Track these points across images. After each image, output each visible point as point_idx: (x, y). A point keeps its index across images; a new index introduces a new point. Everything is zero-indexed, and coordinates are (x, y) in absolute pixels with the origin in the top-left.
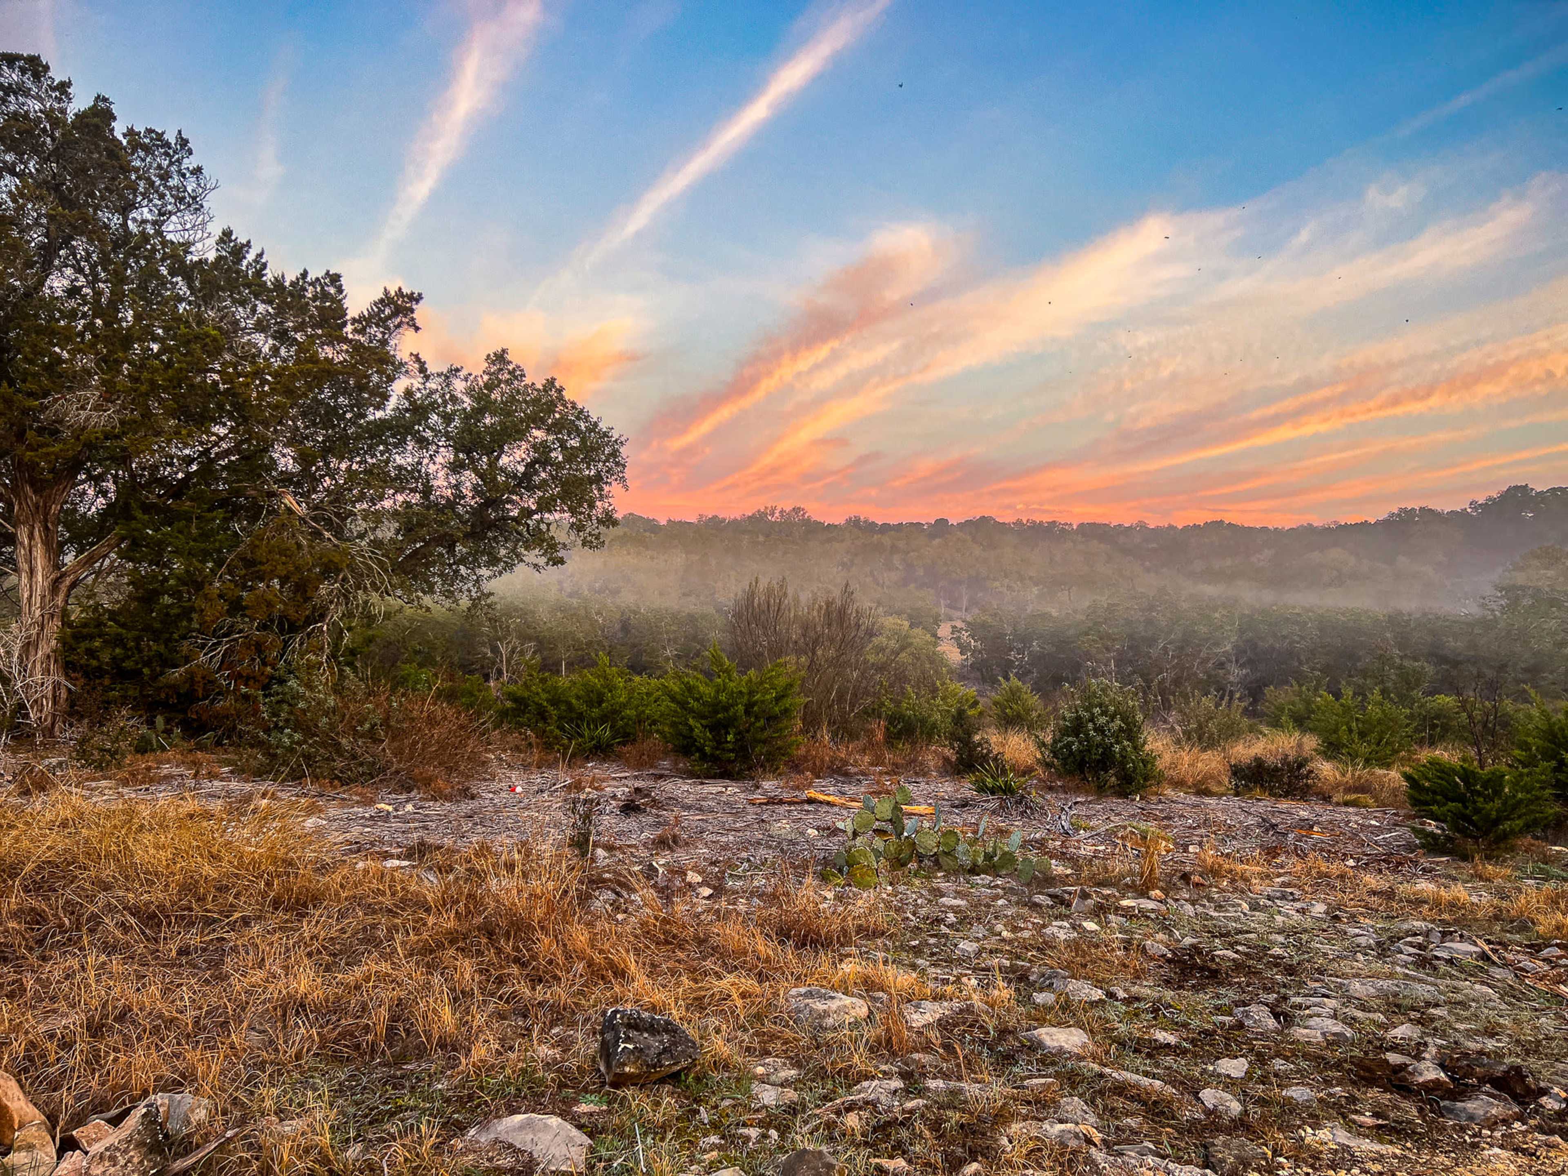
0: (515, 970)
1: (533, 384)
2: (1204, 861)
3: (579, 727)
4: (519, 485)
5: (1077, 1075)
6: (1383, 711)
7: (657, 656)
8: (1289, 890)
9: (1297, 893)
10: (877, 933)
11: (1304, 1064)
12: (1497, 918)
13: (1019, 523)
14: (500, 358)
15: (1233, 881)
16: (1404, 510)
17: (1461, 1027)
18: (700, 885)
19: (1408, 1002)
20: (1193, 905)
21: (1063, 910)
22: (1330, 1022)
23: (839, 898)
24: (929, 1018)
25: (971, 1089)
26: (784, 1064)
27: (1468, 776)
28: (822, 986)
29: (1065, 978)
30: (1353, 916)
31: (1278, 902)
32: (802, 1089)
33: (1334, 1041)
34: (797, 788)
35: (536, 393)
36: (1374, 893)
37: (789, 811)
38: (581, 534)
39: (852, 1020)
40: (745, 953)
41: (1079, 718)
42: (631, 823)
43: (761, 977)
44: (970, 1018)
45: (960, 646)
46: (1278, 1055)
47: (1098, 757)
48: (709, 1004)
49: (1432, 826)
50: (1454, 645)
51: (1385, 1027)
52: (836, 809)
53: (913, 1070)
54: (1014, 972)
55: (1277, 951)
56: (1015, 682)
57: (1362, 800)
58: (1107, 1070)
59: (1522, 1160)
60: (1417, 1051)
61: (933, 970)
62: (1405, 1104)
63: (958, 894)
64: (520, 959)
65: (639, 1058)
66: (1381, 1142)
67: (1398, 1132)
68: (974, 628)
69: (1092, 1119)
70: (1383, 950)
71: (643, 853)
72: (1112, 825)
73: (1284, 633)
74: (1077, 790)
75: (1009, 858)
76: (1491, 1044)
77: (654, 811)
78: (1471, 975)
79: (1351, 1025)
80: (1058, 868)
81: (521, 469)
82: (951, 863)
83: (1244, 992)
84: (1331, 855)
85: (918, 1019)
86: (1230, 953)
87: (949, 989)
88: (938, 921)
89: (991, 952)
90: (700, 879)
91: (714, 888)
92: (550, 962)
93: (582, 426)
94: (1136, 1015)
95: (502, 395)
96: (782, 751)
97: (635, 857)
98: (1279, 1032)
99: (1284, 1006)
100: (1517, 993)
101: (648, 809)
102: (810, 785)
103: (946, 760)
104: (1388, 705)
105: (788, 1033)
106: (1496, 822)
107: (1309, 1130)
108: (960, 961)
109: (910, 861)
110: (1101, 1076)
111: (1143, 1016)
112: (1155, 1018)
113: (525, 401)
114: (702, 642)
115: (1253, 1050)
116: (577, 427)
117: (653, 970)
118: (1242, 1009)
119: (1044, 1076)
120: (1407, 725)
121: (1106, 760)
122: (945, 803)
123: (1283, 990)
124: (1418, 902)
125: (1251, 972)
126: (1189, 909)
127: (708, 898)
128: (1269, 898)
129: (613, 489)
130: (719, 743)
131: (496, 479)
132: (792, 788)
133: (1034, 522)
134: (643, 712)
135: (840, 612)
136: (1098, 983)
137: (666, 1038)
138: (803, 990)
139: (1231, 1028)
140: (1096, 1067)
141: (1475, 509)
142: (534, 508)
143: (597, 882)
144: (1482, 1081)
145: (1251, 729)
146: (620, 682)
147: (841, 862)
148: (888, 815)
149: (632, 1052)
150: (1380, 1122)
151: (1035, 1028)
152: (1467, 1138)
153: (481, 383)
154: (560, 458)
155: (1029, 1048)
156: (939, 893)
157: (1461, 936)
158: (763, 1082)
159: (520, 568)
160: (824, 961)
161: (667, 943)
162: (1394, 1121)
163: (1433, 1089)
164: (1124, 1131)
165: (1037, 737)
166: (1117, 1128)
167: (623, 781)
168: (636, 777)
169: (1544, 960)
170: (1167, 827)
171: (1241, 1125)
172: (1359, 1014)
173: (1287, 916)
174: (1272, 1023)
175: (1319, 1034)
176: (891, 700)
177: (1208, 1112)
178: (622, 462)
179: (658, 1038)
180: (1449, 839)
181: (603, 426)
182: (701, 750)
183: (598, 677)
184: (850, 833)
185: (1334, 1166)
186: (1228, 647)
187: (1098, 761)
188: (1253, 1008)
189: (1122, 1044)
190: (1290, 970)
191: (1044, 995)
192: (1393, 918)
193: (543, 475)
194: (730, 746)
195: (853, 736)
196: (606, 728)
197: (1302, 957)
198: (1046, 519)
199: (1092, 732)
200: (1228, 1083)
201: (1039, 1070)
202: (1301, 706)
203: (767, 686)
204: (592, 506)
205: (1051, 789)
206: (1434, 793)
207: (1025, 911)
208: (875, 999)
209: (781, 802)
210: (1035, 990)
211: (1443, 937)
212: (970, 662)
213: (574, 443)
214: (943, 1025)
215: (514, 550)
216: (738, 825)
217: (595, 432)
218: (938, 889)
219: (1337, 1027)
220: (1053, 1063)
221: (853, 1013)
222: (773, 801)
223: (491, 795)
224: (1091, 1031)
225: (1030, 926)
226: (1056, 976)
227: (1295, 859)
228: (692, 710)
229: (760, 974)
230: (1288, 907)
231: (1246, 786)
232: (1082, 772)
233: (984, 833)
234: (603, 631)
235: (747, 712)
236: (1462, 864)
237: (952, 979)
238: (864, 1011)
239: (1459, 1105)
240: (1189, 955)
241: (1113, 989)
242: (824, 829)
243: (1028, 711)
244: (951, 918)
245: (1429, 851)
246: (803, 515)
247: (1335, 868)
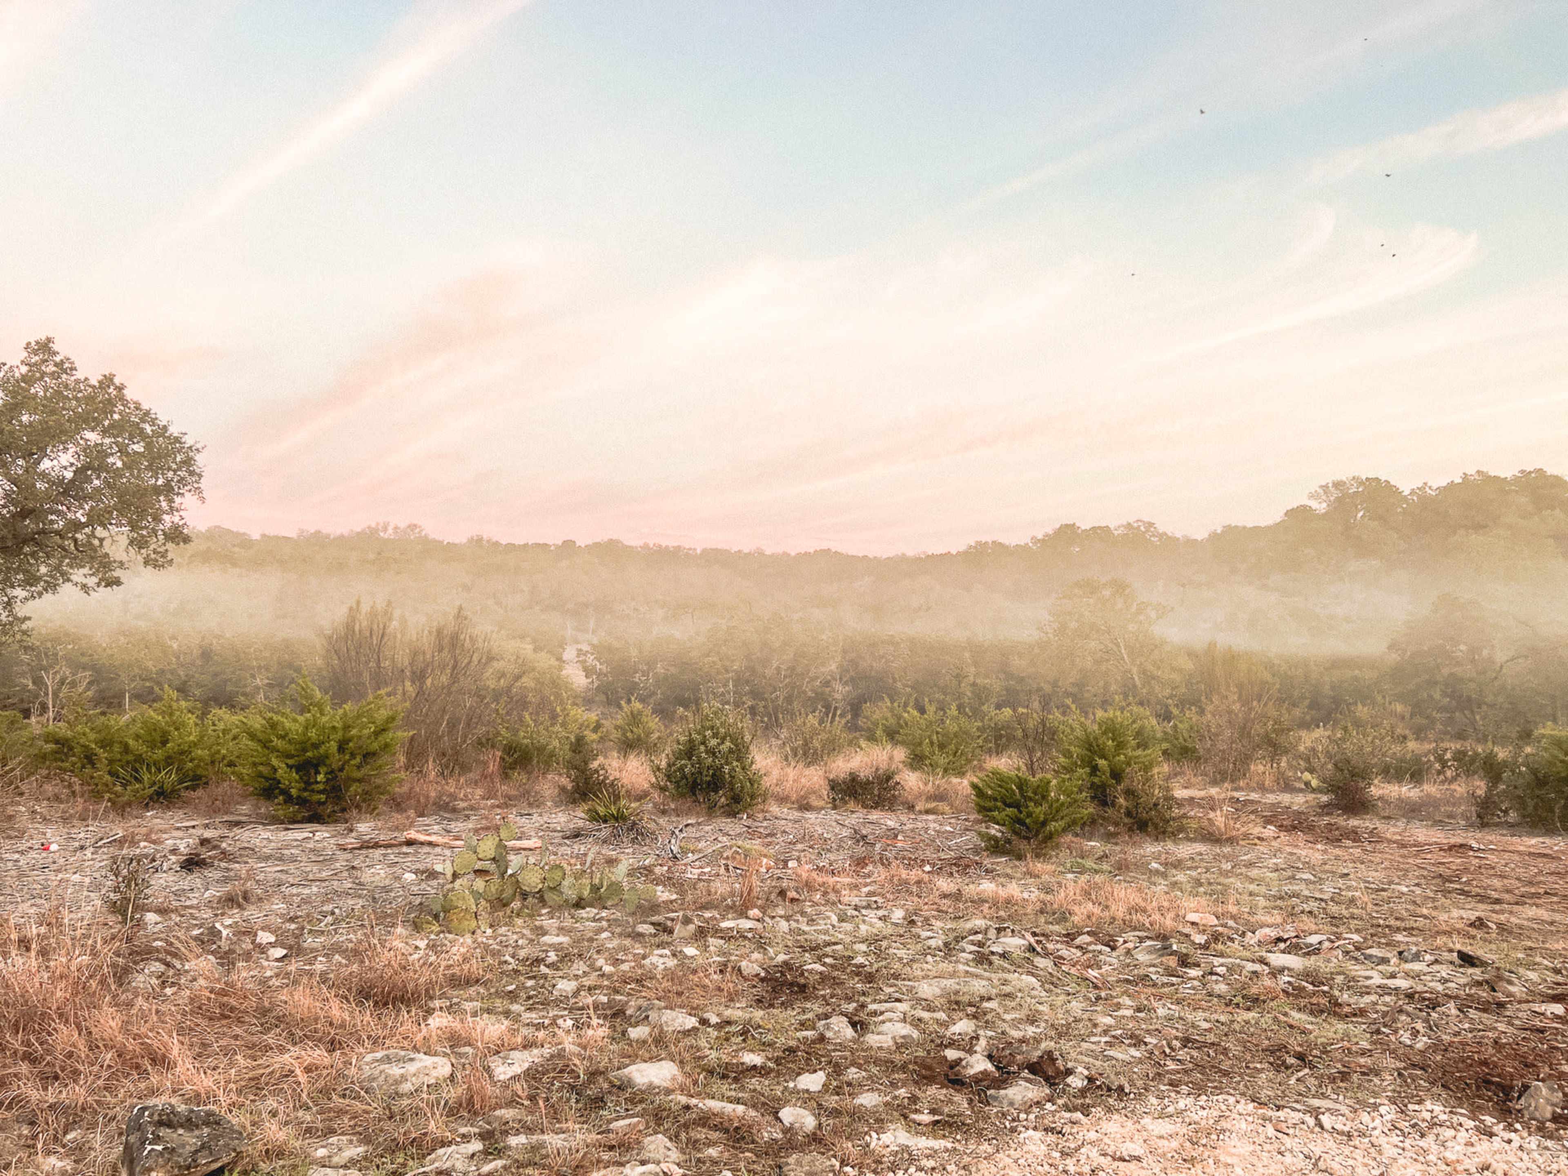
0: (24, 1068)
1: (86, 379)
2: (800, 876)
3: (137, 771)
4: (65, 493)
5: (665, 1110)
6: (959, 725)
7: (245, 686)
8: (874, 899)
9: (880, 900)
10: (469, 981)
11: (875, 1070)
12: (1042, 912)
13: (646, 546)
14: (45, 347)
15: (825, 893)
16: (979, 543)
17: (1007, 1017)
18: (272, 945)
19: (965, 999)
20: (788, 921)
21: (665, 937)
22: (900, 1025)
23: (432, 947)
24: (517, 1069)
25: (553, 1141)
26: (351, 1142)
27: (1022, 784)
28: (402, 1048)
29: (659, 1009)
30: (927, 919)
31: (864, 912)
32: (367, 1168)
33: (902, 1045)
34: (397, 828)
35: (90, 390)
36: (945, 896)
37: (384, 855)
38: (143, 551)
39: (433, 1081)
40: (316, 1020)
41: (691, 741)
42: (194, 880)
43: (333, 1045)
44: (560, 1064)
45: (585, 669)
46: (854, 1064)
47: (708, 779)
48: (267, 1084)
49: (994, 830)
50: (1018, 664)
51: (945, 1025)
52: (438, 850)
53: (495, 1129)
54: (611, 1008)
55: (860, 960)
56: (638, 706)
57: (940, 808)
58: (694, 1101)
59: (1051, 1138)
60: (968, 1045)
61: (528, 1015)
62: (958, 1098)
63: (561, 930)
64: (31, 1054)
65: (169, 1160)
66: (935, 1138)
67: (951, 1126)
68: (599, 650)
69: (675, 1155)
70: (949, 950)
71: (207, 914)
72: (720, 845)
73: (881, 653)
74: (688, 813)
75: (615, 888)
76: (1030, 1031)
77: (223, 865)
78: (1019, 967)
79: (916, 1026)
80: (663, 894)
81: (69, 475)
82: (557, 899)
83: (828, 1004)
84: (912, 863)
85: (503, 1071)
86: (818, 967)
87: (541, 1034)
88: (538, 961)
89: (590, 989)
90: (272, 939)
91: (290, 948)
92: (70, 1055)
93: (148, 429)
94: (727, 1039)
95: (46, 391)
96: (381, 790)
97: (196, 919)
98: (854, 1041)
99: (863, 1016)
100: (1055, 979)
101: (216, 863)
102: (411, 825)
103: (563, 789)
104: (963, 720)
105: (358, 1106)
106: (1044, 824)
107: (874, 1135)
108: (557, 1002)
109: (513, 900)
110: (687, 1108)
111: (733, 1039)
112: (744, 1040)
113: (76, 398)
114: (298, 670)
115: (831, 1062)
116: (142, 430)
117: (202, 1052)
118: (823, 1022)
119: (632, 1116)
120: (979, 737)
121: (716, 783)
122: (556, 834)
123: (862, 999)
124: (980, 901)
125: (836, 983)
126: (784, 925)
127: (278, 960)
128: (856, 908)
129: (187, 501)
130: (308, 783)
131: (34, 486)
132: (390, 829)
133: (660, 546)
134: (218, 752)
135: (452, 638)
136: (693, 1010)
137: (206, 1130)
138: (379, 1055)
139: (814, 1042)
140: (683, 1100)
141: (1035, 543)
142: (83, 520)
143: (145, 954)
144: (1021, 1068)
145: (850, 743)
146: (191, 719)
147: (437, 907)
148: (491, 854)
149: (161, 1154)
150: (937, 1118)
151: (628, 1065)
152: (1007, 1123)
153: (17, 375)
154: (119, 464)
155: (619, 1088)
156: (541, 931)
157: (1013, 931)
158: (324, 1166)
159: (66, 589)
160: (406, 1020)
161: (224, 1017)
162: (948, 1116)
163: (981, 1080)
164: (704, 1163)
165: (652, 761)
166: (699, 1160)
167: (191, 831)
168: (206, 826)
169: (1077, 947)
170: (769, 844)
171: (815, 1139)
172: (926, 1015)
173: (872, 925)
174: (849, 1032)
175: (889, 1040)
176: (507, 728)
177: (786, 1131)
178: (198, 471)
179: (197, 1132)
180: (1009, 841)
181: (174, 431)
182: (285, 792)
183: (163, 713)
184: (449, 876)
185: (893, 1168)
186: (833, 667)
187: (709, 783)
188: (834, 1020)
189: (711, 1072)
190: (870, 978)
191: (638, 1029)
192: (960, 918)
193: (97, 482)
194: (321, 787)
195: (465, 768)
196: (171, 770)
197: (881, 964)
198: (671, 543)
199: (703, 755)
200: (807, 1098)
201: (627, 1110)
202: (892, 721)
203: (364, 720)
204: (157, 519)
205: (664, 812)
206: (996, 800)
207: (627, 942)
208: (460, 1055)
209: (376, 846)
210: (631, 1025)
211: (998, 933)
212: (596, 685)
213: (139, 448)
214: (532, 1075)
215: (58, 568)
216: (324, 874)
217: (165, 437)
218: (541, 927)
219: (904, 1030)
220: (641, 1101)
221: (434, 1073)
222: (367, 845)
223: (16, 856)
224: (681, 1062)
225: (630, 957)
226: (651, 1008)
227: (880, 868)
228: (275, 750)
229: (332, 1042)
230: (872, 915)
231: (842, 799)
232: (694, 794)
233: (592, 864)
234: (178, 658)
235: (341, 749)
236: (1017, 863)
237: (547, 1022)
238: (447, 1070)
239: (1002, 1092)
240: (781, 972)
241: (706, 1016)
242: (423, 872)
243: (648, 734)
244: (552, 957)
245: (992, 853)
246: (419, 533)
247: (914, 874)
